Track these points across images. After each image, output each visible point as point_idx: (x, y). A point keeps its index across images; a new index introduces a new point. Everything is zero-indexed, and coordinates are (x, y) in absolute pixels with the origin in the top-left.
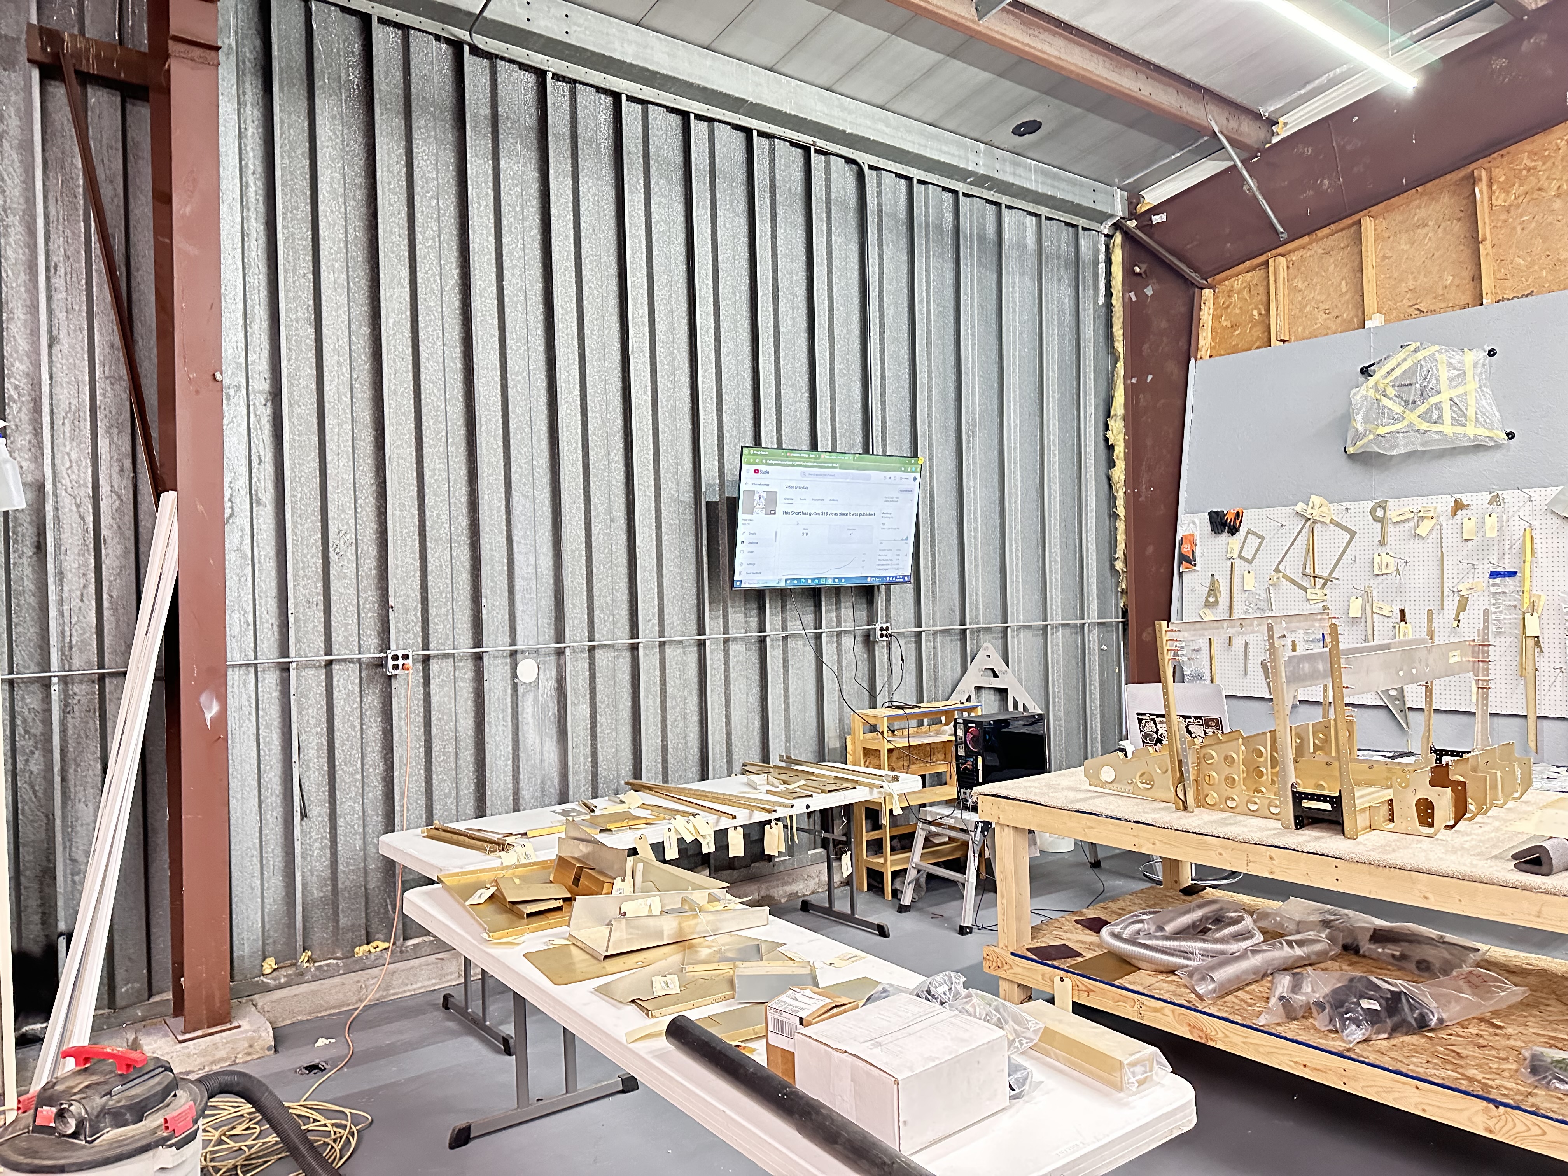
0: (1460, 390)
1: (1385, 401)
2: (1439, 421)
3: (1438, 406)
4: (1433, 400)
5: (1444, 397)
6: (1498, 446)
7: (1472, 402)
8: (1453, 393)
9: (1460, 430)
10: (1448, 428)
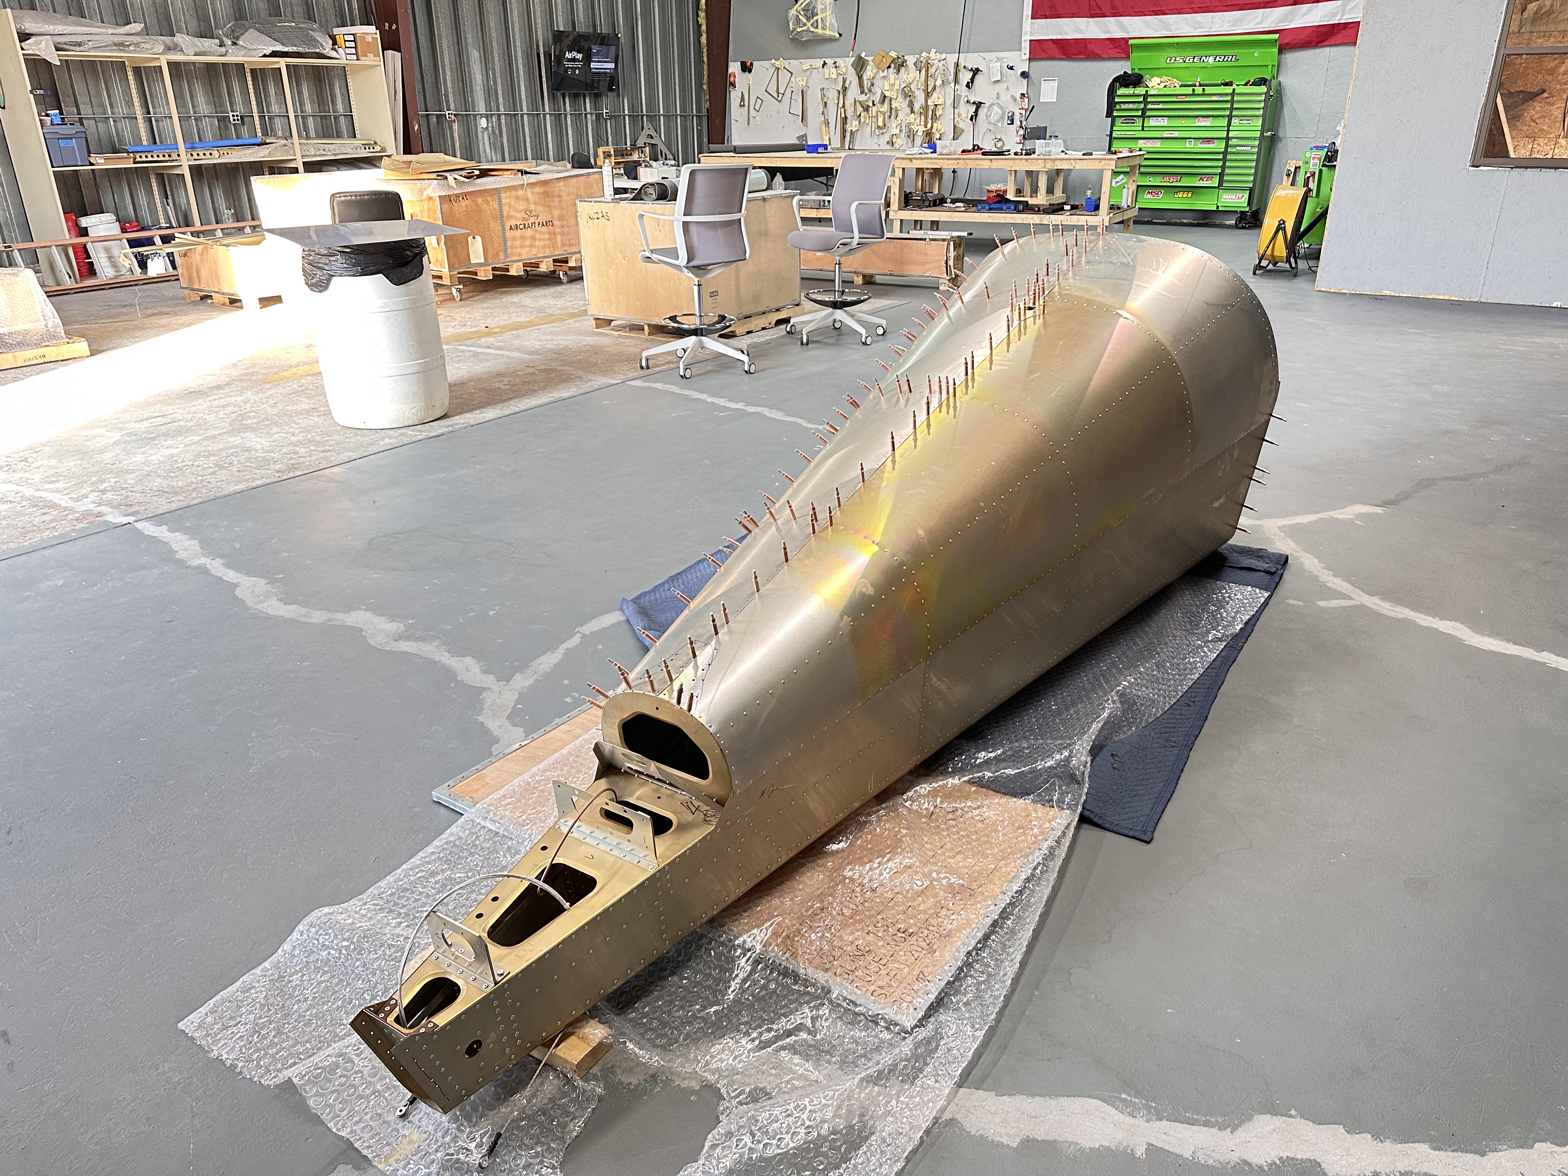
0: (824, 15)
1: (800, 17)
2: (817, 27)
3: (817, 21)
4: (815, 18)
5: (819, 17)
6: (836, 40)
7: (828, 20)
8: (822, 16)
9: (824, 32)
10: (819, 31)
